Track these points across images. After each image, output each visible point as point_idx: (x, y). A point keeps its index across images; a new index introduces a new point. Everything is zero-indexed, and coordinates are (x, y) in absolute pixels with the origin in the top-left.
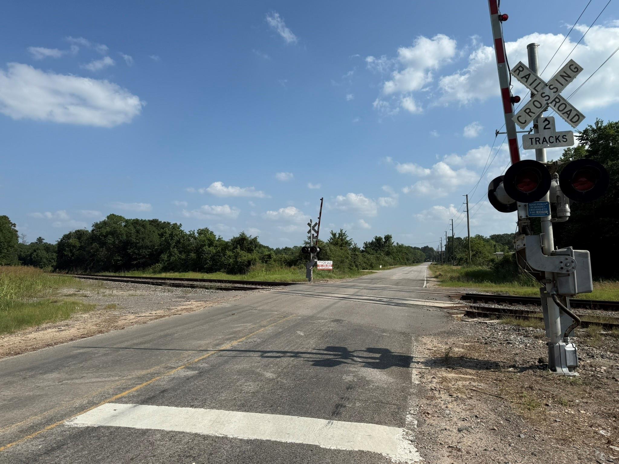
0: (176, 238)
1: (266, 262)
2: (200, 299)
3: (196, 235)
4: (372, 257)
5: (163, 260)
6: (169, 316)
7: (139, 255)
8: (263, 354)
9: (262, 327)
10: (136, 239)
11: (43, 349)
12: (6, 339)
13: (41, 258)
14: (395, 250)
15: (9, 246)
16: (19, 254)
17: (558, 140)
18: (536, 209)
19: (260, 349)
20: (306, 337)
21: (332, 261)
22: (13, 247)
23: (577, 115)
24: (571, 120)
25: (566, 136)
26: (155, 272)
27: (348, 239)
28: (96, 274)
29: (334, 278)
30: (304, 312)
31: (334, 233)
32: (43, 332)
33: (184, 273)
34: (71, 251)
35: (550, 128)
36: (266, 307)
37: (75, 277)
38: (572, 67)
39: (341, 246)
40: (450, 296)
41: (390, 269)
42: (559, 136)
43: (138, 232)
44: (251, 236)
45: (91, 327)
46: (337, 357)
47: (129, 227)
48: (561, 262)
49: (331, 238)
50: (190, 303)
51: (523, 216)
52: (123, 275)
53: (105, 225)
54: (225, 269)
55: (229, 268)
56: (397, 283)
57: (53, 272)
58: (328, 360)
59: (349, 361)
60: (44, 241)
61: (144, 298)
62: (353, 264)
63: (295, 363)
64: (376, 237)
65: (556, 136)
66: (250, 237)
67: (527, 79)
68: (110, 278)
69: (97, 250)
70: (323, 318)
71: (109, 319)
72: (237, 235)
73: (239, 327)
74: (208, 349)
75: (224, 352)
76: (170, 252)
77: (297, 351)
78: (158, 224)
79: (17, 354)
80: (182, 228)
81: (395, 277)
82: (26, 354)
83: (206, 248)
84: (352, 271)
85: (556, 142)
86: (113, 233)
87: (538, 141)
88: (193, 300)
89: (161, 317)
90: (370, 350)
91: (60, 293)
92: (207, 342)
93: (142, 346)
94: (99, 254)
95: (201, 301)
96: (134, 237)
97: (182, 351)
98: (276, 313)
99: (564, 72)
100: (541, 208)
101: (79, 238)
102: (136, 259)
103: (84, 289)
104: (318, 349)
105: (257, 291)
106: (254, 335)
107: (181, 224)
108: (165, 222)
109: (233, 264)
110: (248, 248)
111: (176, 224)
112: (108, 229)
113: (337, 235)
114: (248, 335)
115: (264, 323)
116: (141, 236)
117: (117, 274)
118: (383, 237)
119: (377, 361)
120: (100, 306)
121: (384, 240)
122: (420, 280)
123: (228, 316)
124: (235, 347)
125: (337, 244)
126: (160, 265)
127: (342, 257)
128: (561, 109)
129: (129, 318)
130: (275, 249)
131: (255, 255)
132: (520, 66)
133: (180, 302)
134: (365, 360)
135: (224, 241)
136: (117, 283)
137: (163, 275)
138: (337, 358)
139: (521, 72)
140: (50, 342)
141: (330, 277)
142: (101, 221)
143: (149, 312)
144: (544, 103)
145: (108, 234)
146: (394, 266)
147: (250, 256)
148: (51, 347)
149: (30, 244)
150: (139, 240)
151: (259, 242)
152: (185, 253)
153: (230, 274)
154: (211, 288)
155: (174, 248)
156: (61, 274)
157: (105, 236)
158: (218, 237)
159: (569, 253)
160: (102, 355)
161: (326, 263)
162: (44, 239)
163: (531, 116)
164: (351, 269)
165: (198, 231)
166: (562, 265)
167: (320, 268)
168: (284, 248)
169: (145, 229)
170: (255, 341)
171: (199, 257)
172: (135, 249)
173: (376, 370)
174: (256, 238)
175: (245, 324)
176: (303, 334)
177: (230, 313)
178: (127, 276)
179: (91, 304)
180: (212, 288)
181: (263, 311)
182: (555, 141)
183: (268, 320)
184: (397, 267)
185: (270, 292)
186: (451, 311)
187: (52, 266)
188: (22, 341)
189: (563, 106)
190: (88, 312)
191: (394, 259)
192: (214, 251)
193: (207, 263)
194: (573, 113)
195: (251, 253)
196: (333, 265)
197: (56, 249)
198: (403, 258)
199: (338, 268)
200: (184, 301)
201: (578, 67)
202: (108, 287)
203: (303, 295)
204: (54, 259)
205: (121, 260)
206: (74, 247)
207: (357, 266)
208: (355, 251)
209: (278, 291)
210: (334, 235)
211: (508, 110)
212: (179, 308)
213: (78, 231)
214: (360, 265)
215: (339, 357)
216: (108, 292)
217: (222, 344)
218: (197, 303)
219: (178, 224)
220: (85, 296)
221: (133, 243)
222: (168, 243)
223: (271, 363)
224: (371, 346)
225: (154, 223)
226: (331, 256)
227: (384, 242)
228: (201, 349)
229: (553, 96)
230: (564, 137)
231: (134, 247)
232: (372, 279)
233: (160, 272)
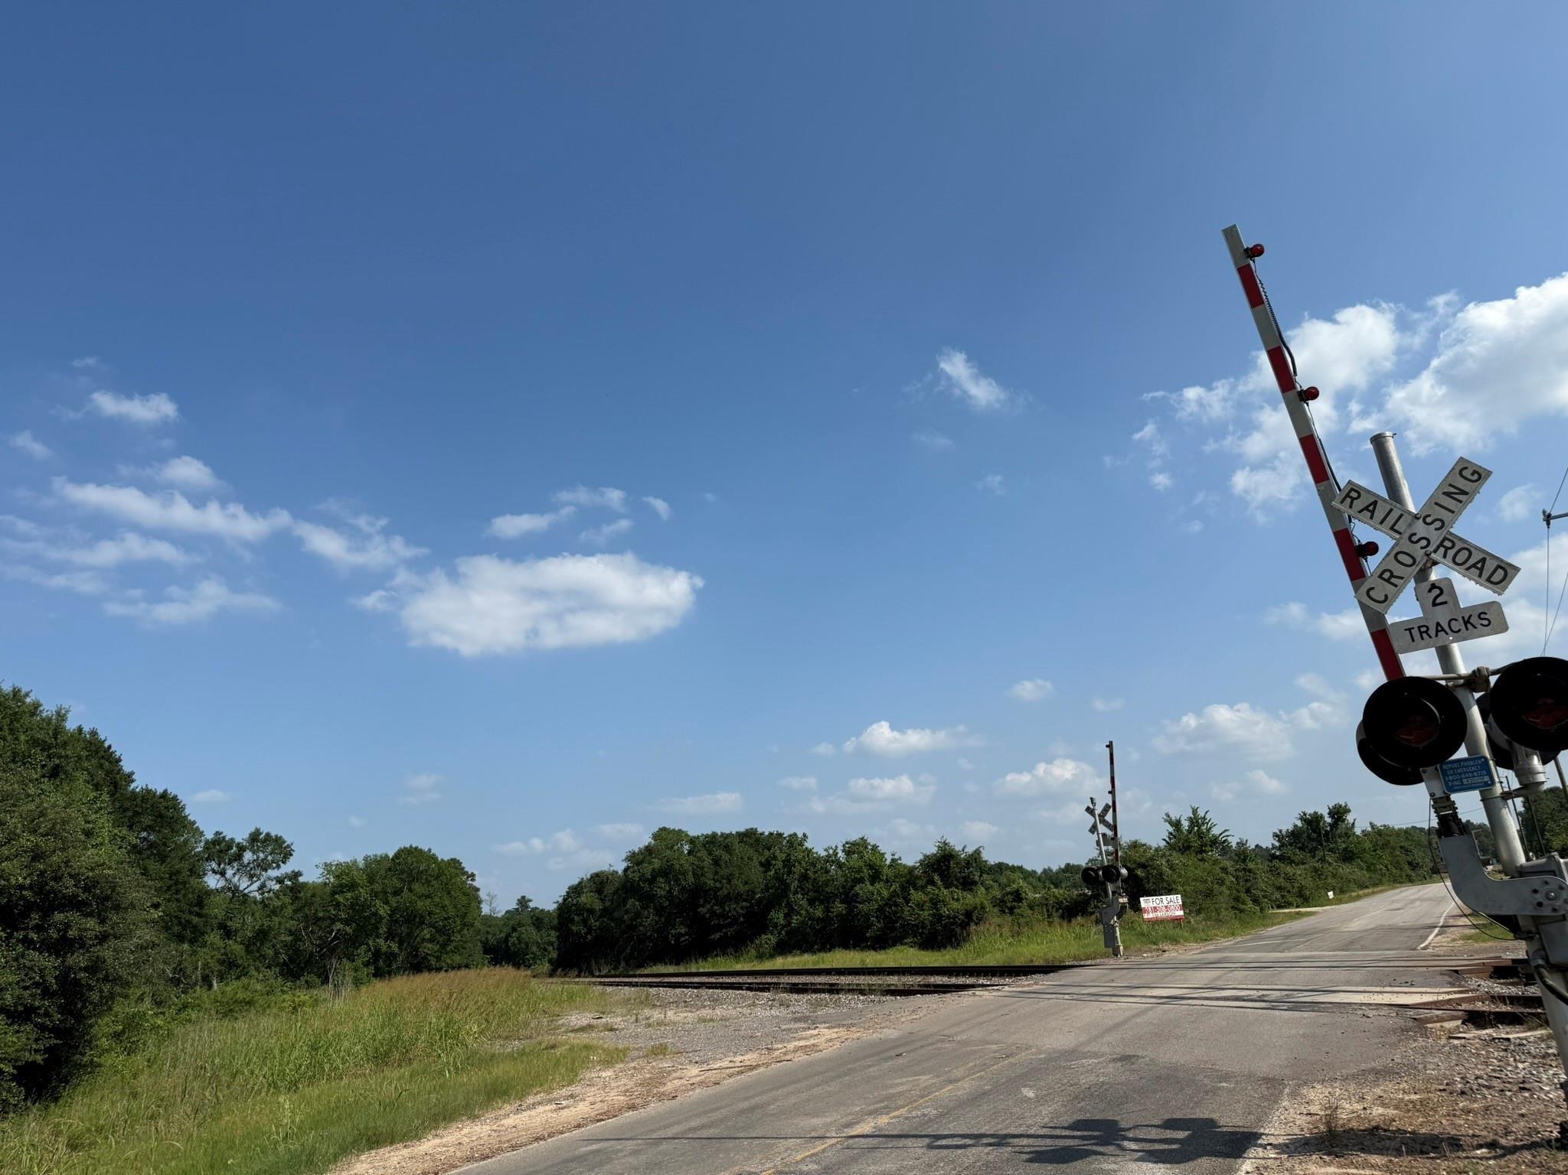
0: (798, 869)
1: (1011, 912)
2: (837, 1023)
3: (841, 855)
4: (1299, 871)
5: (775, 926)
6: (767, 1065)
7: (724, 916)
8: (935, 1141)
9: (951, 1082)
10: (714, 879)
11: (528, 1147)
12: (466, 1131)
13: (527, 945)
14: (1367, 845)
15: (464, 925)
16: (483, 939)
17: (1469, 626)
18: (1460, 774)
19: (929, 1131)
20: (1040, 1100)
21: (1179, 896)
22: (472, 925)
23: (1499, 567)
24: (1488, 580)
25: (1485, 614)
26: (761, 957)
27: (1216, 831)
28: (638, 973)
29: (1186, 940)
30: (1059, 1040)
31: (1173, 819)
32: (528, 1112)
33: (822, 955)
34: (585, 922)
35: (1445, 603)
36: (976, 1034)
37: (594, 983)
38: (1466, 473)
39: (1201, 852)
40: (1456, 972)
41: (1358, 898)
42: (1470, 616)
43: (716, 862)
44: (965, 847)
45: (616, 1098)
46: (1085, 1142)
47: (699, 855)
48: (1535, 891)
49: (1171, 834)
50: (815, 1032)
51: (1436, 792)
52: (694, 970)
53: (650, 854)
54: (915, 936)
55: (923, 932)
56: (1352, 943)
57: (552, 974)
58: (1065, 1148)
59: (1111, 1149)
60: (532, 905)
61: (726, 1027)
62: (1243, 895)
63: (991, 1158)
64: (1305, 815)
65: (1463, 618)
66: (963, 850)
67: (1373, 512)
68: (666, 980)
69: (638, 915)
70: (1095, 1055)
71: (650, 1078)
72: (932, 849)
73: (901, 1085)
74: (828, 1135)
75: (857, 1139)
76: (789, 905)
77: (1005, 1132)
78: (757, 840)
79: (484, 1159)
80: (808, 845)
81: (1356, 925)
82: (499, 1157)
83: (864, 889)
84: (1242, 915)
85: (1467, 629)
86: (666, 872)
87: (1426, 632)
88: (823, 1025)
89: (752, 1068)
90: (1171, 1124)
91: (563, 1025)
92: (829, 1120)
93: (704, 1133)
94: (641, 924)
95: (839, 1026)
96: (710, 875)
97: (777, 1141)
98: (994, 1047)
99: (1451, 485)
100: (1472, 772)
101: (599, 891)
102: (719, 928)
103: (611, 1012)
104: (1051, 1127)
105: (970, 993)
106: (926, 1102)
107: (805, 835)
108: (771, 834)
109: (932, 924)
110: (964, 878)
111: (795, 834)
112: (657, 863)
113: (1185, 824)
114: (915, 1101)
115: (958, 1073)
116: (724, 872)
117: (682, 969)
118: (1325, 812)
119: (1174, 1147)
120: (637, 1049)
121: (1328, 820)
122: (1422, 928)
123: (886, 1060)
124: (880, 1129)
125: (1189, 848)
126: (770, 939)
127: (1205, 881)
128: (1459, 559)
129: (689, 1075)
130: (1039, 871)
131: (979, 896)
132: (1352, 490)
133: (797, 1030)
134: (1147, 1146)
135: (905, 866)
136: (678, 991)
137: (779, 963)
138: (1084, 1145)
139: (1355, 501)
140: (540, 1131)
141: (1174, 941)
142: (642, 846)
143: (729, 1059)
144: (1419, 554)
145: (656, 874)
146: (1370, 890)
147: (969, 899)
148: (542, 1142)
149: (503, 913)
150: (721, 882)
151: (986, 861)
152: (821, 902)
153: (928, 949)
154: (871, 992)
155: (796, 893)
156: (567, 979)
157: (652, 881)
158: (891, 857)
159: (1553, 867)
160: (630, 1154)
161: (1165, 902)
162: (530, 901)
163: (1396, 586)
164: (1242, 911)
165: (844, 846)
166: (1539, 897)
167: (1151, 916)
168: (1063, 866)
169: (730, 854)
170: (924, 1115)
171: (850, 910)
172: (714, 905)
173: (1161, 1165)
174: (977, 852)
175: (917, 1078)
176: (1033, 1095)
177: (893, 1053)
178: (701, 970)
179: (620, 1047)
180: (875, 990)
181: (966, 1043)
182: (1463, 628)
183: (971, 1064)
184: (1381, 891)
185: (1000, 993)
186: (1425, 1013)
187: (550, 961)
188: (493, 1133)
189: (1465, 554)
190: (613, 1067)
191: (1369, 869)
192: (885, 893)
193: (870, 926)
194: (1490, 565)
195: (971, 890)
196: (1184, 906)
197: (555, 922)
198: (1397, 865)
199: (1199, 912)
200: (805, 1029)
201: (1480, 471)
202: (658, 1004)
203: (1075, 997)
204: (552, 944)
205: (686, 934)
206: (591, 911)
207: (1256, 901)
208: (1244, 861)
209: (1020, 989)
210: (1177, 824)
211: (1356, 573)
212: (791, 1046)
213: (597, 875)
214: (1264, 897)
215: (1089, 1142)
216: (657, 1015)
217: (857, 1123)
218: (831, 1031)
219: (800, 835)
220: (612, 1030)
221: (709, 890)
222: (783, 882)
223: (942, 1159)
224: (1178, 1115)
225: (750, 837)
226: (1174, 882)
227: (1330, 824)
228: (813, 1134)
229: (1436, 538)
230: (1482, 616)
231: (711, 899)
232: (1288, 937)
233: (772, 956)
